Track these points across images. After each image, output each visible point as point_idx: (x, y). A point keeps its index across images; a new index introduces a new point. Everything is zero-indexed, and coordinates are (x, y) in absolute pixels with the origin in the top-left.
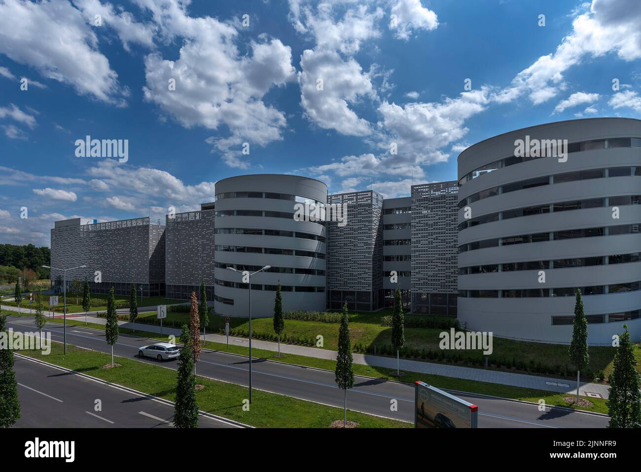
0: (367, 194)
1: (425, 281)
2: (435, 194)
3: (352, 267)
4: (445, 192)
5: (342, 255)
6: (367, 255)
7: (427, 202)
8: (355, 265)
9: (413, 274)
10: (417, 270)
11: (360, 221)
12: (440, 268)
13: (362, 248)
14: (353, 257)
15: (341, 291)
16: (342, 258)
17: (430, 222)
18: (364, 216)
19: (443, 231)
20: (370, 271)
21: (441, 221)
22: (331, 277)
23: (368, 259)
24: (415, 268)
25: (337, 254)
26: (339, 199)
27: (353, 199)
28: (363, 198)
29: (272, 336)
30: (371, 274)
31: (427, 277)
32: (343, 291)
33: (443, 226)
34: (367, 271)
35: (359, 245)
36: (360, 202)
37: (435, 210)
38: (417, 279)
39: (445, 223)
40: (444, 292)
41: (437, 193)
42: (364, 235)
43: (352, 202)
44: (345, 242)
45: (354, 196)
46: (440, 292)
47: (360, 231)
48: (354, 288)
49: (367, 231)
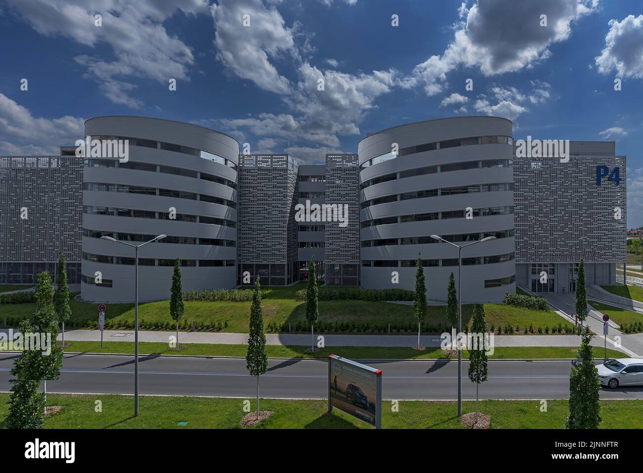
0: (283, 158)
1: (338, 252)
2: (347, 165)
3: (266, 237)
4: (356, 164)
5: (255, 223)
6: (281, 224)
7: (340, 172)
8: (269, 235)
9: (327, 245)
10: (331, 241)
11: (275, 186)
12: (351, 239)
13: (276, 216)
14: (267, 226)
15: (253, 265)
16: (254, 227)
17: (343, 193)
18: (279, 181)
19: (354, 202)
20: (284, 242)
21: (352, 192)
22: (241, 249)
23: (283, 229)
24: (329, 239)
25: (249, 223)
26: (253, 160)
27: (267, 162)
28: (278, 162)
29: (168, 324)
30: (286, 245)
31: (339, 248)
32: (256, 264)
33: (354, 198)
34: (281, 241)
35: (274, 213)
36: (275, 165)
37: (348, 181)
38: (331, 250)
39: (355, 195)
40: (353, 263)
41: (350, 164)
42: (278, 202)
43: (267, 165)
44: (259, 209)
45: (268, 158)
46: (351, 263)
47: (274, 198)
48: (268, 260)
49: (282, 198)
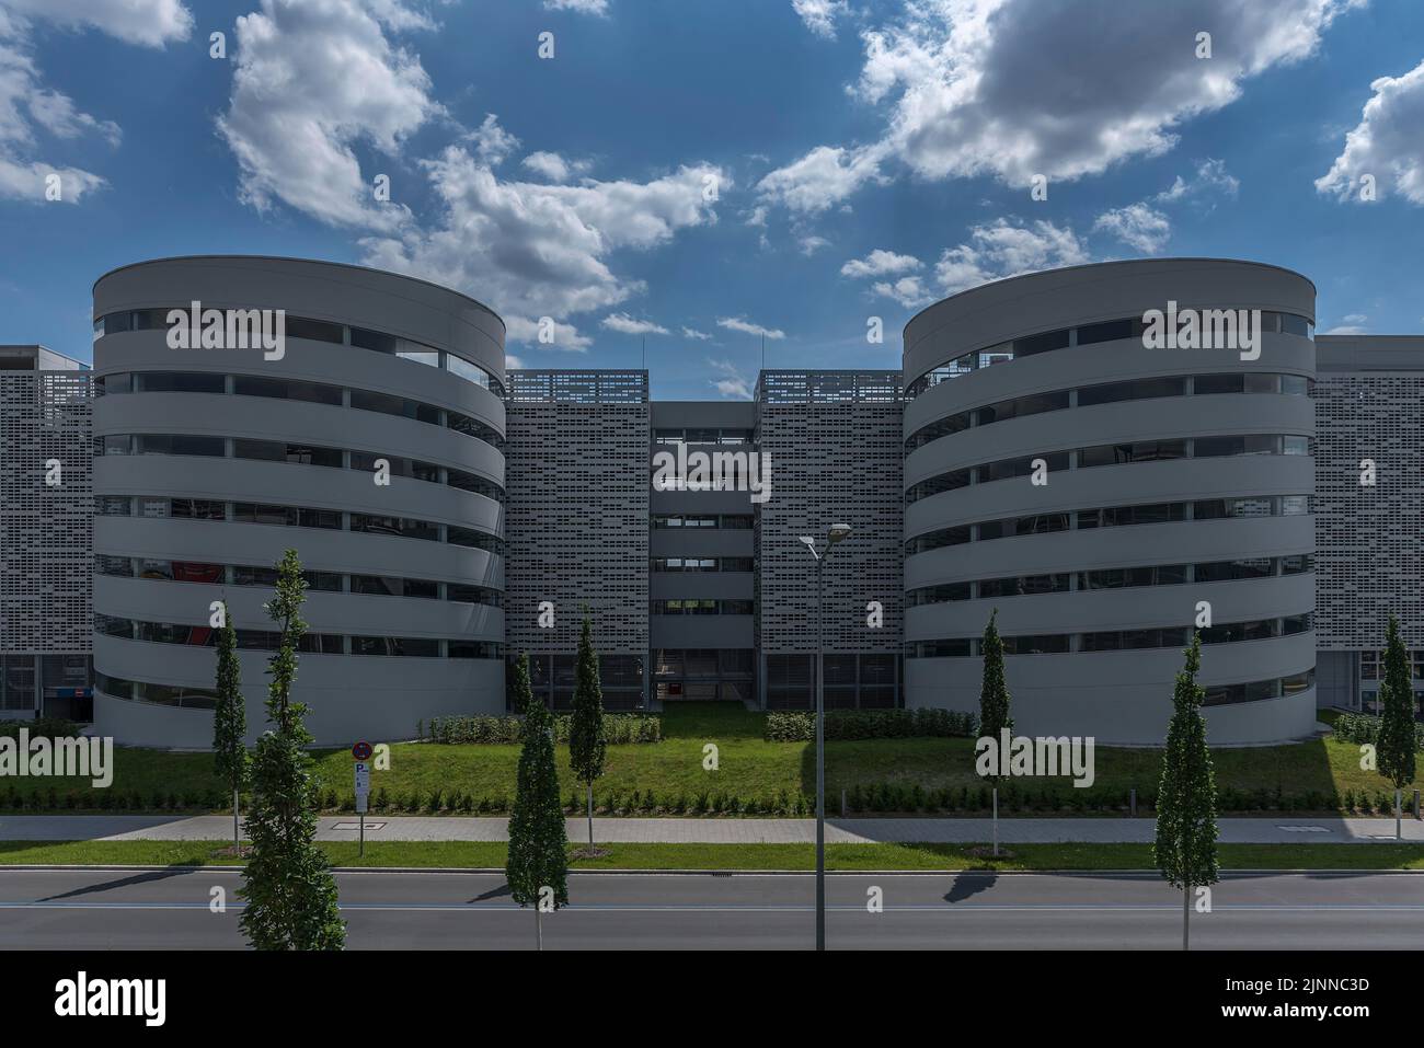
0: (633, 380)
1: (801, 623)
2: (825, 398)
3: (585, 586)
4: (850, 395)
5: (551, 550)
6: (632, 552)
7: (805, 417)
8: (593, 579)
9: (768, 604)
10: (778, 595)
11: (607, 454)
12: (838, 590)
13: (616, 531)
14: (588, 557)
15: (548, 656)
16: (551, 559)
17: (812, 471)
18: (622, 439)
19: (846, 494)
20: (641, 597)
21: (840, 468)
22: (514, 616)
23: (635, 564)
24: (772, 589)
25: (533, 548)
26: (542, 384)
27: (586, 389)
28: (618, 389)
30: (646, 605)
31: (804, 612)
32: (555, 656)
33: (846, 483)
34: (632, 596)
35: (607, 522)
36: (609, 398)
37: (827, 439)
38: (779, 619)
39: (850, 476)
40: (849, 651)
41: (832, 398)
42: (622, 494)
43: (584, 398)
44: (563, 513)
45: (589, 380)
46: (839, 651)
47: (609, 483)
49: (632, 483)
